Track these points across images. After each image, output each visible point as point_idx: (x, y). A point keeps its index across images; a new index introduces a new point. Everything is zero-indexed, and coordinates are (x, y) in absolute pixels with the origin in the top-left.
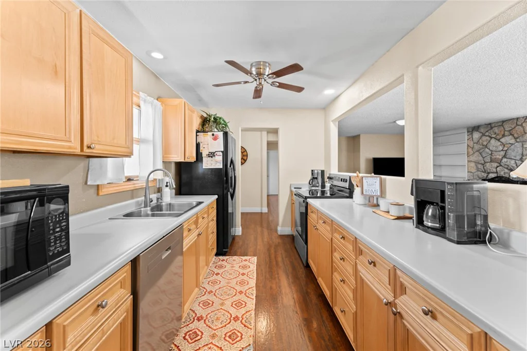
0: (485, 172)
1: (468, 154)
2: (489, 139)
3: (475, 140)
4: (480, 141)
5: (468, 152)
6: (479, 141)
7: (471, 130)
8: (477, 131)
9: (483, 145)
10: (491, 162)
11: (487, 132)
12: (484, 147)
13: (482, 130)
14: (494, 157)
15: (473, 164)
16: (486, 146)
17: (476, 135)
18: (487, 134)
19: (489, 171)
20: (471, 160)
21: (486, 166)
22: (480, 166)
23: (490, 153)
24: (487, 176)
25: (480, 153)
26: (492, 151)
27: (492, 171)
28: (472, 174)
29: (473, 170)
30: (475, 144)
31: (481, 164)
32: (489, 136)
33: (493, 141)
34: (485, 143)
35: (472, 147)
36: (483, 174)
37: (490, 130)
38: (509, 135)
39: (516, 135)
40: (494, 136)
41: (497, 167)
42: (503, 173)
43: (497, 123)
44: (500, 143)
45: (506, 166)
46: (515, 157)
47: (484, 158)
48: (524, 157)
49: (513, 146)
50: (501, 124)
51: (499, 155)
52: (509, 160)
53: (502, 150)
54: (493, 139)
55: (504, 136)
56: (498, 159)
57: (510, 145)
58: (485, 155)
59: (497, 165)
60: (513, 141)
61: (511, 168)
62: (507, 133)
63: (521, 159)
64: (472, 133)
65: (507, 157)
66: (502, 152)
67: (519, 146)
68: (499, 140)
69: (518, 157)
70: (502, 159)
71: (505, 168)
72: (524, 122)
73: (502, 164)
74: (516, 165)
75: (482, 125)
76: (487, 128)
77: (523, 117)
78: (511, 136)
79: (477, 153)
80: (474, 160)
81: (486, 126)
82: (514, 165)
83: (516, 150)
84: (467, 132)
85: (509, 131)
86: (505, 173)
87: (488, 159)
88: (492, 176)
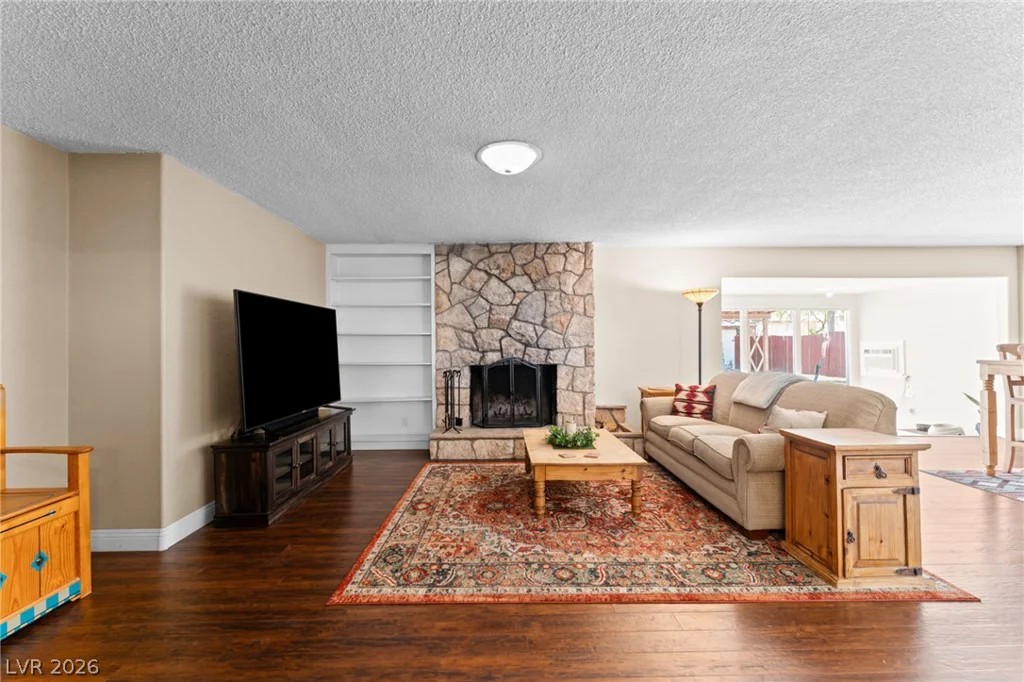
0: (478, 350)
1: (437, 307)
2: (485, 277)
3: (456, 277)
4: (468, 278)
5: (437, 302)
6: (464, 278)
7: (445, 252)
8: (460, 256)
9: (473, 290)
10: (489, 327)
11: (481, 260)
12: (476, 294)
13: (472, 256)
14: (496, 316)
15: (450, 333)
16: (480, 293)
17: (458, 266)
18: (481, 265)
19: (486, 347)
20: (445, 321)
21: (480, 336)
22: (467, 337)
23: (488, 308)
24: (482, 358)
25: (466, 308)
26: (492, 304)
27: (493, 348)
28: (448, 355)
29: (452, 347)
30: (455, 286)
31: (470, 332)
32: (486, 272)
33: (494, 282)
34: (478, 286)
35: (448, 291)
36: (473, 354)
37: (486, 258)
38: (523, 275)
39: (534, 277)
40: (496, 272)
41: (502, 338)
42: (513, 350)
43: (501, 245)
44: (507, 289)
45: (518, 337)
46: (534, 319)
47: (474, 319)
48: (549, 320)
49: (530, 296)
50: (508, 249)
51: (505, 314)
52: (523, 324)
53: (511, 304)
54: (493, 278)
55: (514, 274)
56: (504, 321)
57: (525, 294)
58: (476, 313)
59: (501, 333)
60: (529, 287)
61: (528, 341)
62: (519, 270)
63: (543, 324)
64: (448, 259)
65: (520, 317)
66: (511, 307)
67: (539, 298)
68: (504, 282)
69: (539, 320)
70: (510, 322)
71: (516, 340)
72: (546, 253)
73: (511, 332)
74: (537, 334)
75: (471, 245)
76: (481, 252)
77: (545, 244)
78: (526, 277)
79: (459, 307)
80: (451, 323)
81: (478, 248)
82: (533, 334)
83: (535, 306)
84: (436, 255)
85: (523, 266)
86: (516, 350)
87: (483, 321)
88: (493, 358)
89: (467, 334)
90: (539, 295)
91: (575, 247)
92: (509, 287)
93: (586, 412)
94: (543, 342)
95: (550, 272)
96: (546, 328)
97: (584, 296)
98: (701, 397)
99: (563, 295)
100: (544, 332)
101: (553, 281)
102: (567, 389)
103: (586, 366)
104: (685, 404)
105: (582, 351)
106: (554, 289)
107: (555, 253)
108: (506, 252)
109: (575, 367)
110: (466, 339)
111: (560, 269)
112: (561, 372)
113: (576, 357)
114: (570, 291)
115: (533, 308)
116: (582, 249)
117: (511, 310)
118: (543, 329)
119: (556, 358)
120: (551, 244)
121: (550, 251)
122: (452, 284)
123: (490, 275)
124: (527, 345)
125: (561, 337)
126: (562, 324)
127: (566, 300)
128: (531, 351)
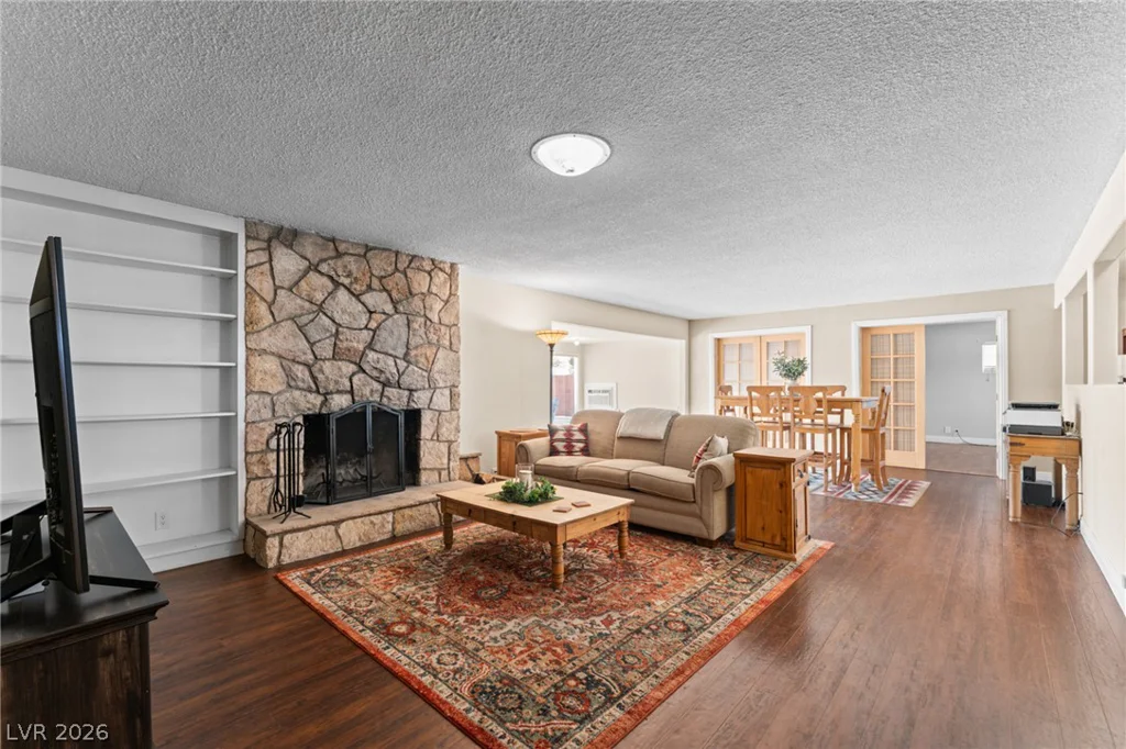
0: (318, 392)
1: (249, 322)
2: (330, 286)
3: (284, 279)
4: (303, 283)
5: (248, 314)
6: (297, 283)
7: (263, 236)
8: (290, 247)
9: (310, 302)
10: (334, 358)
11: (324, 260)
12: (315, 308)
13: (309, 251)
14: (345, 344)
15: (271, 364)
16: (321, 308)
17: (287, 263)
18: (324, 268)
19: (331, 387)
20: (264, 345)
21: (321, 371)
22: (300, 371)
23: (334, 331)
24: (324, 403)
25: (300, 328)
26: (340, 325)
27: (342, 388)
28: (268, 399)
29: (275, 386)
30: (281, 292)
31: (305, 364)
32: (331, 278)
33: (342, 295)
34: (319, 297)
35: (269, 298)
36: (310, 397)
37: (332, 258)
38: (380, 291)
39: (394, 294)
40: (346, 281)
41: (354, 374)
42: (368, 390)
43: (353, 244)
44: (360, 307)
45: (375, 374)
46: (394, 349)
47: (312, 345)
48: (413, 353)
49: (390, 319)
50: (362, 251)
51: (358, 341)
52: (381, 356)
53: (366, 328)
54: (342, 288)
55: (370, 288)
56: (356, 350)
57: (384, 317)
58: (315, 336)
59: (353, 368)
60: (389, 308)
61: (388, 379)
62: (376, 284)
63: (406, 357)
64: (269, 249)
65: (378, 347)
66: (365, 332)
67: (400, 323)
68: (357, 297)
69: (400, 352)
70: (364, 353)
71: (372, 378)
72: (408, 267)
73: (366, 367)
74: (398, 371)
75: (310, 235)
76: (324, 248)
77: (408, 255)
78: (385, 294)
79: (288, 326)
80: (274, 350)
81: (320, 241)
82: (395, 371)
83: (396, 333)
84: (248, 237)
85: (381, 278)
86: (372, 391)
87: (325, 349)
88: (340, 402)
89: (301, 367)
90: (400, 319)
91: (441, 266)
92: (363, 304)
93: (451, 464)
94: (406, 380)
95: (414, 291)
96: (409, 362)
97: (449, 327)
98: (578, 436)
99: (428, 323)
100: (407, 367)
101: (417, 302)
102: (432, 439)
103: (452, 409)
104: (564, 444)
105: (447, 392)
106: (418, 314)
107: (418, 269)
108: (359, 255)
109: (440, 412)
110: (300, 375)
111: (425, 290)
112: (427, 419)
113: (441, 400)
114: (436, 320)
115: (394, 335)
116: (448, 270)
117: (366, 335)
118: (405, 364)
119: (421, 399)
120: (414, 257)
121: (413, 265)
122: (276, 289)
123: (337, 284)
124: (386, 384)
125: (425, 374)
126: (427, 359)
127: (432, 330)
128: (391, 392)
